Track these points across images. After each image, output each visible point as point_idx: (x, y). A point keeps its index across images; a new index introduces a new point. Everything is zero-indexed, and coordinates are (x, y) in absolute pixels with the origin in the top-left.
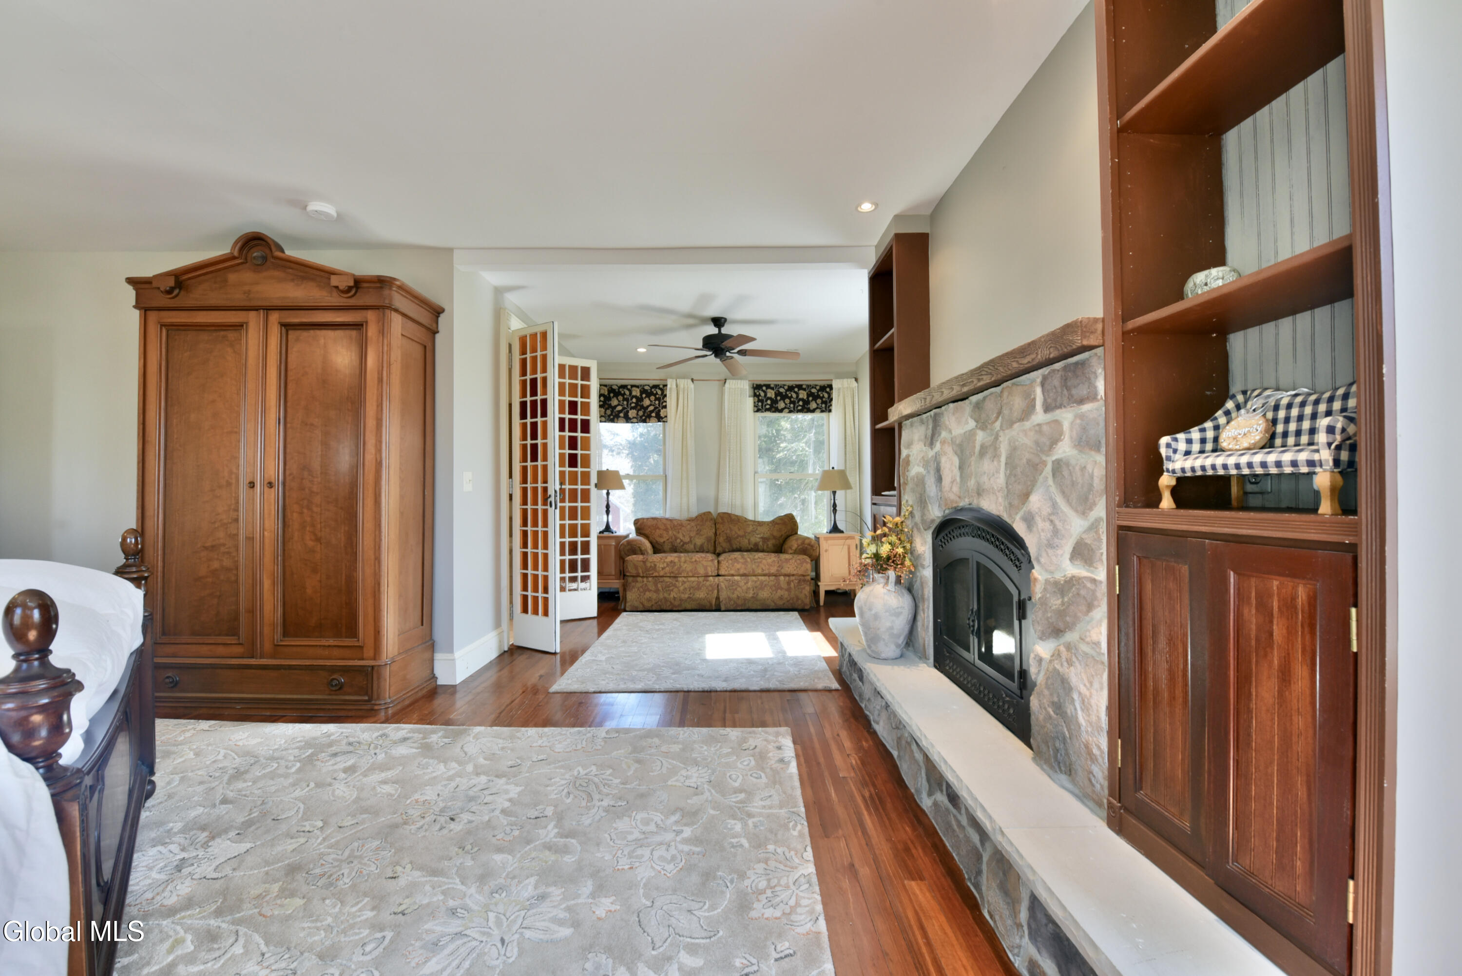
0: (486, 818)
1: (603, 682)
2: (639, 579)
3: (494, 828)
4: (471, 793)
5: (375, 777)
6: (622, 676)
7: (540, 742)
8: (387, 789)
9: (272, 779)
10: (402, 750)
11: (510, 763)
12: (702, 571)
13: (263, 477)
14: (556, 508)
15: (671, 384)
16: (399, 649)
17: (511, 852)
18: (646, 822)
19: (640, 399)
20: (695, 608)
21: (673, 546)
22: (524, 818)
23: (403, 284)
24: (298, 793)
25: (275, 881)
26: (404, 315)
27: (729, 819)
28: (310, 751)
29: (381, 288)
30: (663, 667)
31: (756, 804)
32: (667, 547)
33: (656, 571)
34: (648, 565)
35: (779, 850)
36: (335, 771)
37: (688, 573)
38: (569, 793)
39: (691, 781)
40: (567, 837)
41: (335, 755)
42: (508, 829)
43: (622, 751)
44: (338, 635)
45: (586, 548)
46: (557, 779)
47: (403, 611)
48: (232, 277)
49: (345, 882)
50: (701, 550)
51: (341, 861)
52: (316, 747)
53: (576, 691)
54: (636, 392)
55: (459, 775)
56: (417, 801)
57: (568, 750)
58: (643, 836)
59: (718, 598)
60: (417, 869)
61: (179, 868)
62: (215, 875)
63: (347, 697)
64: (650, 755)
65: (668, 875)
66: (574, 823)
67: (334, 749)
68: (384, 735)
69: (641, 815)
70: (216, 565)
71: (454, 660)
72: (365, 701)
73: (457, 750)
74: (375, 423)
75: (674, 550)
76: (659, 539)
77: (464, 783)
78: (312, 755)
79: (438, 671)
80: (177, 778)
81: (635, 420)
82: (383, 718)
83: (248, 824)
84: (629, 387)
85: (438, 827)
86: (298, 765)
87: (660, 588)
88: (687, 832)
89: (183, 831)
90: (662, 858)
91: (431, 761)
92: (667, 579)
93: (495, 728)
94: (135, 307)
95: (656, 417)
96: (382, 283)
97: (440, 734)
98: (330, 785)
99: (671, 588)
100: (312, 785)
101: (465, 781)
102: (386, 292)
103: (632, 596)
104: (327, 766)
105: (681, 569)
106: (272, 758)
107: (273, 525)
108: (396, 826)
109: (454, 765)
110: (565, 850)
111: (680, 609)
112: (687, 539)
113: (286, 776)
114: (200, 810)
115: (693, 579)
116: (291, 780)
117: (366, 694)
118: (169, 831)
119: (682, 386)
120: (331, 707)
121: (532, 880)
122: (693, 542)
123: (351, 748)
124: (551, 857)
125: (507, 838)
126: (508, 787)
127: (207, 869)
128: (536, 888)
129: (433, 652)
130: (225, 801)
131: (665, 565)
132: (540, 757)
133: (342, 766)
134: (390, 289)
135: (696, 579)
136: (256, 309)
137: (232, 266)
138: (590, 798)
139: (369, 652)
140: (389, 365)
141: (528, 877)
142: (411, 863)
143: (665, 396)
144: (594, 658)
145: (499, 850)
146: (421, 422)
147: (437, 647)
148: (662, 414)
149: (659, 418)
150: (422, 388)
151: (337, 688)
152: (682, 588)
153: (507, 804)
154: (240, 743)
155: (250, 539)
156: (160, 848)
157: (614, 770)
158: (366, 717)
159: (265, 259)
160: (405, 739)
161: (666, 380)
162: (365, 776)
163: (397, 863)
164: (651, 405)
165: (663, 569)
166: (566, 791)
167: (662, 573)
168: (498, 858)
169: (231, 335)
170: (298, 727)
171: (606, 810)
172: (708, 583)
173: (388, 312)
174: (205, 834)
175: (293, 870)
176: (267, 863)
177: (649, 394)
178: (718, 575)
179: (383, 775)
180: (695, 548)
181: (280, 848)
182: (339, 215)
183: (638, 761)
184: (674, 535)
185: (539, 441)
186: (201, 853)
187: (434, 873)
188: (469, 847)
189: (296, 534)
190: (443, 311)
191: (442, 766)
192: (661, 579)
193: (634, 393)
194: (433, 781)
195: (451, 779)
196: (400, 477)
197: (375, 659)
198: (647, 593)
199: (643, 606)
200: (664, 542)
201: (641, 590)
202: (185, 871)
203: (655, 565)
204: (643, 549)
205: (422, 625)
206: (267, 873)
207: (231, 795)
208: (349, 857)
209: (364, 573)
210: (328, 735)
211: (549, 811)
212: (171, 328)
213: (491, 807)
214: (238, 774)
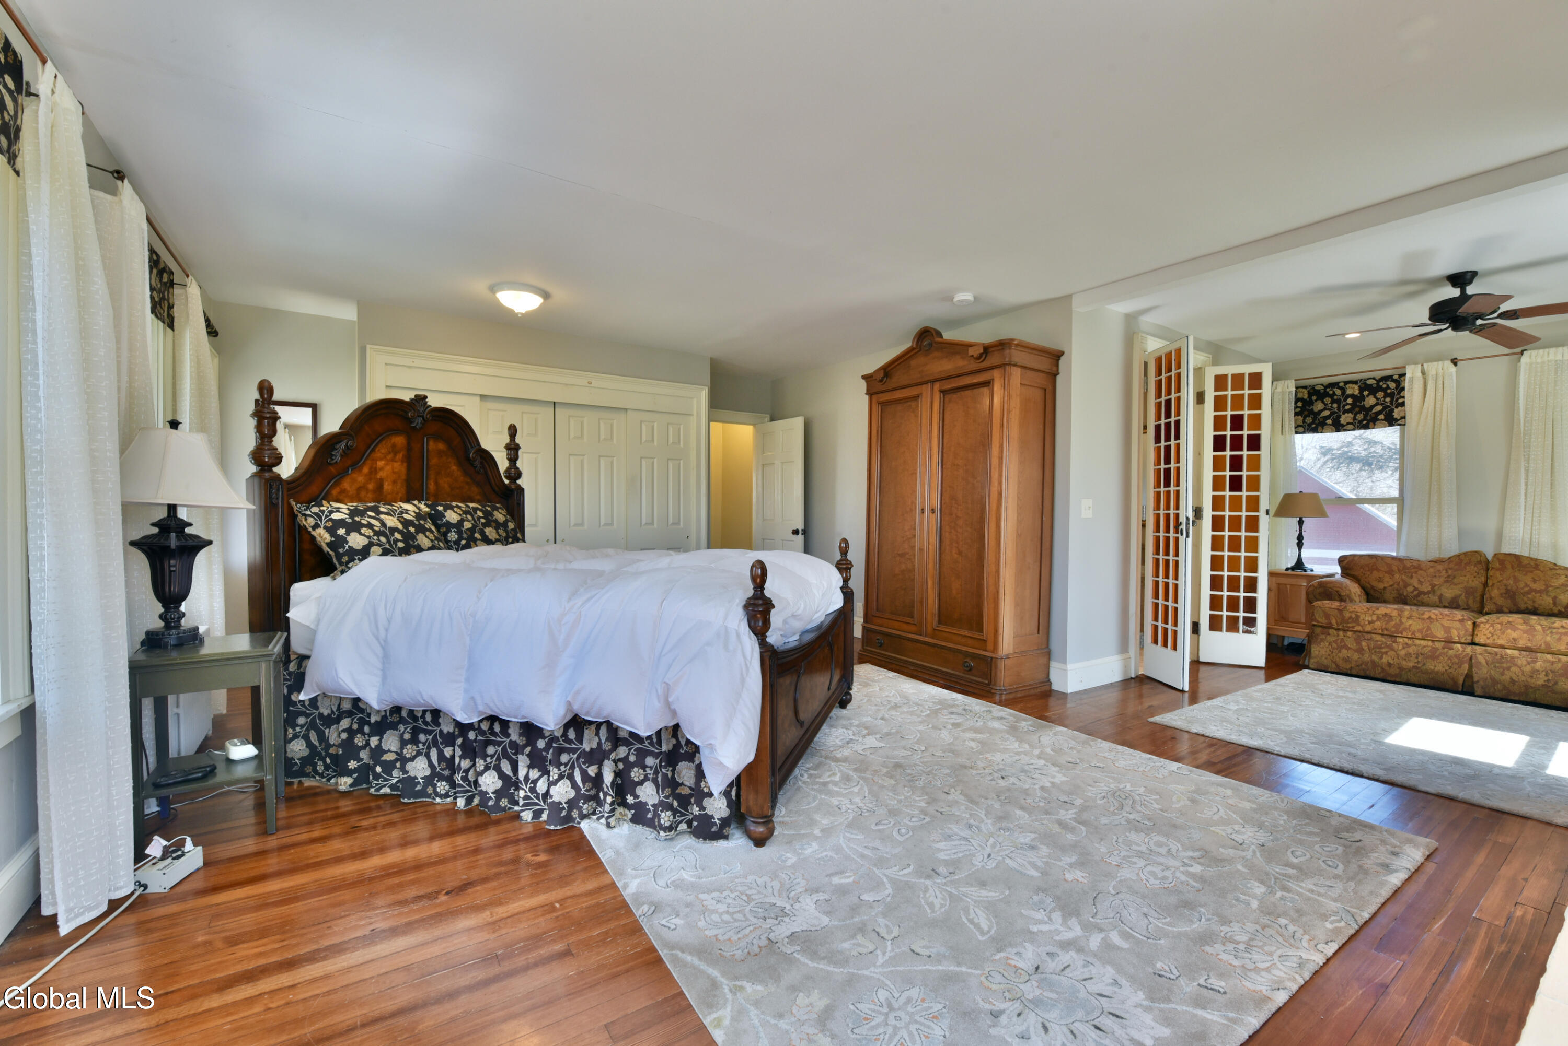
0: (1027, 786)
1: (1214, 728)
2: (1331, 631)
3: (1028, 795)
4: (1026, 768)
5: (968, 735)
6: (1241, 729)
7: (1106, 754)
8: (973, 744)
9: (911, 715)
10: (996, 725)
11: (1070, 760)
12: (1440, 634)
13: (929, 506)
14: (1187, 536)
15: (1413, 373)
16: (1014, 649)
17: (1030, 813)
18: (1160, 845)
19: (1358, 399)
20: (1426, 683)
21: (1400, 595)
22: (1055, 798)
23: (1020, 341)
24: (921, 728)
25: (887, 767)
26: (1022, 367)
27: (1255, 880)
28: (939, 706)
29: (1003, 349)
30: (1306, 733)
31: (1304, 885)
32: (1387, 596)
33: (1359, 625)
34: (1347, 615)
35: (1291, 928)
36: (947, 723)
37: (1413, 633)
38: (1104, 797)
39: (1239, 836)
40: (1080, 823)
41: (952, 713)
42: (1037, 800)
43: (1183, 787)
44: (971, 629)
45: (1252, 585)
46: (1103, 785)
47: (1020, 618)
48: (913, 363)
49: (920, 783)
50: (1453, 604)
51: (924, 772)
52: (943, 703)
53: (1176, 727)
54: (1353, 390)
55: (1025, 753)
56: (986, 758)
57: (1128, 768)
58: (1147, 852)
59: (1469, 676)
60: (963, 795)
61: (848, 743)
62: (861, 752)
63: (974, 678)
64: (1210, 800)
65: (1148, 885)
66: (1093, 818)
67: (954, 710)
68: (990, 711)
69: (1157, 838)
70: (903, 567)
71: (1066, 670)
72: (986, 684)
73: (1034, 737)
74: (997, 460)
75: (1402, 600)
76: (1375, 584)
77: (1025, 759)
78: (939, 709)
79: (1053, 677)
80: (866, 699)
81: (1351, 427)
82: (998, 701)
83: (888, 734)
84: (1342, 385)
85: (991, 778)
86: (928, 712)
87: (1366, 648)
88: (1197, 869)
89: (857, 726)
90: (1153, 873)
91: (1011, 738)
92: (1379, 638)
93: (1075, 732)
94: (866, 394)
95: (1385, 420)
96: (1003, 345)
97: (1030, 723)
98: (940, 730)
99: (1384, 650)
100: (930, 726)
101: (1027, 758)
102: (1007, 351)
103: (1318, 651)
104: (945, 717)
105: (1403, 627)
106: (917, 704)
107: (934, 540)
108: (965, 767)
109: (1026, 746)
110: (1072, 830)
111: (1398, 680)
112: (1426, 587)
113: (919, 716)
114: (869, 719)
115: (1422, 643)
116: (920, 719)
117: (986, 679)
118: (851, 724)
119: (1433, 372)
120: (964, 683)
121: (1033, 836)
122: (1438, 593)
123: (964, 712)
124: (1056, 829)
125: (1033, 804)
126: (1057, 775)
127: (859, 748)
128: (1032, 840)
129: (1049, 659)
130: (882, 719)
131: (1375, 618)
132: (1098, 765)
133: (952, 721)
134: (1010, 349)
135: (1430, 643)
136: (926, 383)
137: (910, 356)
138: (1122, 807)
139: (990, 646)
140: (1009, 412)
141: (1031, 832)
142: (962, 790)
143: (1403, 389)
144: (1223, 705)
145: (1022, 808)
146: (1040, 455)
147: (1053, 657)
148: (1397, 413)
149: (1391, 421)
150: (1041, 427)
151: (967, 669)
152: (1403, 653)
153: (1048, 785)
154: (904, 690)
155: (921, 550)
156: (844, 730)
157: (1161, 797)
158: (986, 697)
159: (930, 345)
160: (1002, 718)
161: (1405, 367)
162: (964, 732)
163: (953, 787)
164: (1377, 404)
165: (1370, 623)
166: (1103, 794)
167: (1368, 628)
168: (1019, 812)
169: (913, 404)
170: (940, 690)
171: (1128, 821)
172: (1451, 652)
173: (1007, 368)
174: (866, 731)
175: (898, 766)
176: (887, 757)
177: (1373, 390)
178: (1473, 643)
179: (975, 735)
180: (1440, 601)
181: (897, 752)
182: (975, 297)
183: (1193, 801)
184: (1403, 580)
185: (1172, 466)
186: (860, 739)
187: (972, 801)
188: (1003, 798)
189: (948, 548)
190: (1062, 353)
191: (1016, 745)
192: (1369, 636)
193: (1349, 392)
194: (1005, 750)
195: (1018, 753)
196: (1018, 505)
197: (993, 652)
198: (1344, 651)
199: (1338, 666)
200: (1385, 588)
201: (1334, 645)
202: (850, 745)
203: (1358, 617)
204: (1343, 594)
205: (1038, 633)
206: (885, 762)
207: (887, 716)
208: (929, 771)
209: (988, 582)
210: (954, 700)
211: (1078, 802)
212: (883, 404)
213: (1035, 781)
214: (895, 707)
